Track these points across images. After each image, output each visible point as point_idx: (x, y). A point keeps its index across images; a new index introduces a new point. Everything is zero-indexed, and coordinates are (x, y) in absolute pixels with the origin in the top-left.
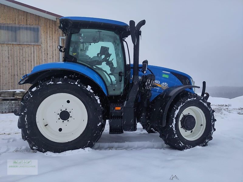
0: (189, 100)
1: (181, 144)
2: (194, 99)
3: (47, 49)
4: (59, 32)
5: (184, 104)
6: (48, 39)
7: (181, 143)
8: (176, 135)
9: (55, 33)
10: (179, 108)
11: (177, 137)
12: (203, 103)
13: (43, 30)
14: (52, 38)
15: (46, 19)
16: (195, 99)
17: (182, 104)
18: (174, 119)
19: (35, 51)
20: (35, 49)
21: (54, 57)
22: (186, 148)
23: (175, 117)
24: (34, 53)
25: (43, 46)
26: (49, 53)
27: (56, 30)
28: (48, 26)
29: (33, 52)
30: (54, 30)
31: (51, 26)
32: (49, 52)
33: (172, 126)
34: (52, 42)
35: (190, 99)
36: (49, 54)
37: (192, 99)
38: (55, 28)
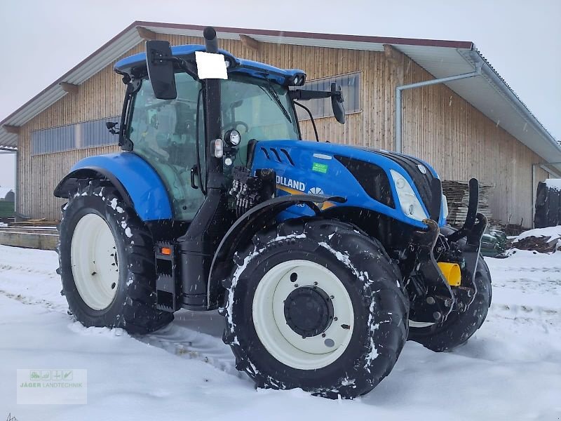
0: (279, 238)
1: (251, 369)
2: (298, 237)
3: (372, 121)
4: (398, 76)
5: (261, 251)
6: (375, 97)
7: (252, 365)
8: (236, 338)
9: (389, 79)
10: (247, 260)
11: (238, 343)
12: (333, 251)
13: (365, 78)
14: (384, 93)
15: (371, 53)
16: (303, 236)
17: (257, 251)
18: (230, 290)
19: (350, 128)
20: (350, 123)
21: (386, 135)
22: (266, 385)
23: (233, 284)
24: (347, 132)
25: (365, 114)
26: (375, 129)
27: (392, 72)
28: (376, 69)
29: (345, 131)
30: (386, 74)
31: (381, 68)
32: (375, 126)
33: (226, 311)
34: (383, 103)
35: (284, 238)
36: (375, 131)
37: (288, 236)
38: (389, 70)
